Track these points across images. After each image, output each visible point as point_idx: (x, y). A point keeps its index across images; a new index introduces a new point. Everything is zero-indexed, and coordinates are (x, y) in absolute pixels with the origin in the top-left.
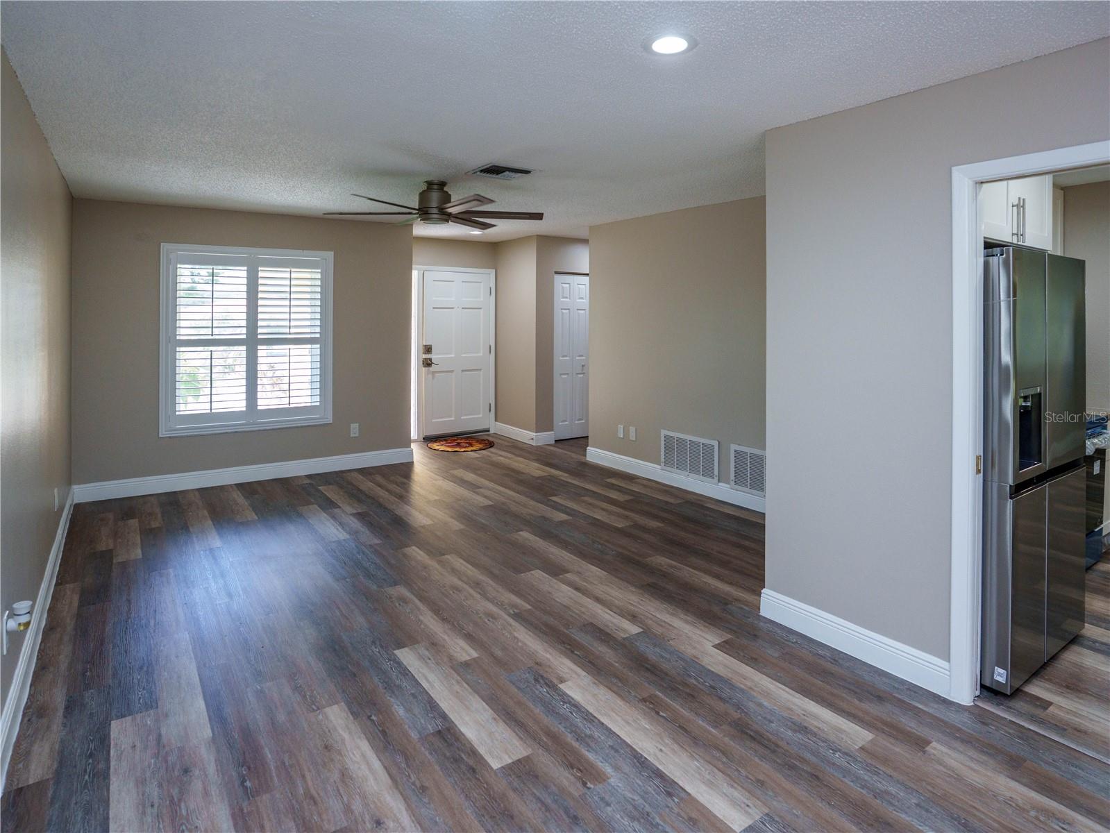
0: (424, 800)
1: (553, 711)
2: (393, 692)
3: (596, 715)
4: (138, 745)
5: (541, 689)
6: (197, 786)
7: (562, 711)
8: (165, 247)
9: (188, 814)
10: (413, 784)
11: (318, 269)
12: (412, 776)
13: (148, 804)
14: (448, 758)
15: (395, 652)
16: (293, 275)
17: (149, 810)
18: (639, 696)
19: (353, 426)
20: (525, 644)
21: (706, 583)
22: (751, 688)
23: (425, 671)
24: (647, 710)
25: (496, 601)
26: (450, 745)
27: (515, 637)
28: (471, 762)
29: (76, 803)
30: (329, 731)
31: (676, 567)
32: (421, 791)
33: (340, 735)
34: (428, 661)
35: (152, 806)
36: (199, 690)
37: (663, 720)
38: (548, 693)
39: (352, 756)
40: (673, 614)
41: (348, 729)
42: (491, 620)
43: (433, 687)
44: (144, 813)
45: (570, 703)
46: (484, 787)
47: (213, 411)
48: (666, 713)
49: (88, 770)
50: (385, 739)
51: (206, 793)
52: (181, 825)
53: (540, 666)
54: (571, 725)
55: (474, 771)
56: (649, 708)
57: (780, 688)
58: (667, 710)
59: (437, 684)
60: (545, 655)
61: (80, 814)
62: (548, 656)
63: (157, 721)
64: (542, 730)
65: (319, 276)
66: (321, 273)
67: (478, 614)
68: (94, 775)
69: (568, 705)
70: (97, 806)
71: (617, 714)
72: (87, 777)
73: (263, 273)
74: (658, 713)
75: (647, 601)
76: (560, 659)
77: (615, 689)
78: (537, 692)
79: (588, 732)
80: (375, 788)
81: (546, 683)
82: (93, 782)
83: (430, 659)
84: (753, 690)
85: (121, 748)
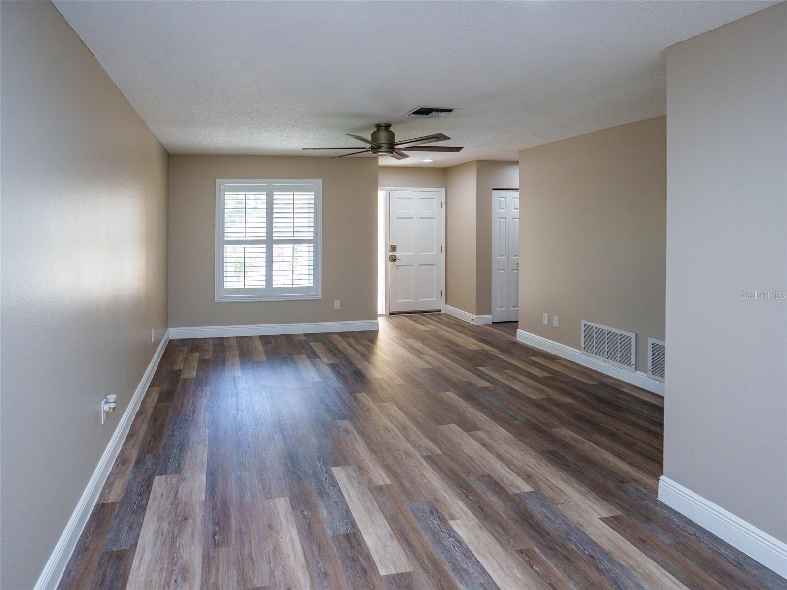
0: (324, 584)
1: (439, 541)
2: (323, 497)
3: (475, 554)
4: (165, 495)
5: (433, 521)
6: (188, 530)
7: (446, 543)
8: (218, 181)
9: (179, 546)
10: (320, 569)
11: (312, 192)
12: (320, 562)
13: (161, 534)
14: (349, 557)
15: (332, 468)
16: (296, 197)
17: (160, 537)
18: (517, 547)
19: (336, 302)
20: (429, 482)
21: (606, 459)
22: (632, 567)
23: (349, 487)
24: (522, 560)
25: (415, 444)
26: (353, 547)
27: (423, 475)
28: (365, 565)
29: (126, 521)
30: (274, 515)
31: (578, 441)
32: (324, 576)
33: (280, 520)
34: (353, 480)
35: (162, 535)
36: (205, 468)
37: (535, 574)
38: (439, 525)
39: (284, 536)
40: (566, 482)
41: (287, 516)
42: (407, 457)
43: (352, 500)
44: (157, 538)
45: (455, 538)
46: (370, 587)
47: (246, 287)
48: (539, 568)
49: (137, 503)
50: (309, 530)
51: (192, 536)
52: (174, 552)
53: (438, 502)
54: (451, 557)
55: (365, 572)
56: (525, 560)
57: (666, 576)
58: (541, 566)
59: (355, 499)
60: (443, 493)
61: (127, 528)
62: (446, 495)
63: (178, 482)
64: (427, 554)
65: (312, 197)
66: (314, 194)
67: (398, 451)
68: (139, 507)
69: (452, 539)
70: (135, 526)
71: (493, 557)
72: (135, 507)
73: (277, 195)
74: (531, 566)
75: (544, 466)
76: (455, 500)
77: (497, 535)
78: (430, 522)
79: (464, 566)
80: (293, 564)
81: (439, 517)
82: (137, 511)
83: (354, 479)
84: (635, 570)
85: (156, 493)
